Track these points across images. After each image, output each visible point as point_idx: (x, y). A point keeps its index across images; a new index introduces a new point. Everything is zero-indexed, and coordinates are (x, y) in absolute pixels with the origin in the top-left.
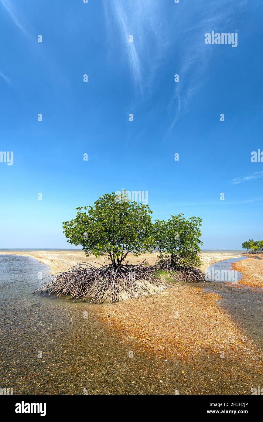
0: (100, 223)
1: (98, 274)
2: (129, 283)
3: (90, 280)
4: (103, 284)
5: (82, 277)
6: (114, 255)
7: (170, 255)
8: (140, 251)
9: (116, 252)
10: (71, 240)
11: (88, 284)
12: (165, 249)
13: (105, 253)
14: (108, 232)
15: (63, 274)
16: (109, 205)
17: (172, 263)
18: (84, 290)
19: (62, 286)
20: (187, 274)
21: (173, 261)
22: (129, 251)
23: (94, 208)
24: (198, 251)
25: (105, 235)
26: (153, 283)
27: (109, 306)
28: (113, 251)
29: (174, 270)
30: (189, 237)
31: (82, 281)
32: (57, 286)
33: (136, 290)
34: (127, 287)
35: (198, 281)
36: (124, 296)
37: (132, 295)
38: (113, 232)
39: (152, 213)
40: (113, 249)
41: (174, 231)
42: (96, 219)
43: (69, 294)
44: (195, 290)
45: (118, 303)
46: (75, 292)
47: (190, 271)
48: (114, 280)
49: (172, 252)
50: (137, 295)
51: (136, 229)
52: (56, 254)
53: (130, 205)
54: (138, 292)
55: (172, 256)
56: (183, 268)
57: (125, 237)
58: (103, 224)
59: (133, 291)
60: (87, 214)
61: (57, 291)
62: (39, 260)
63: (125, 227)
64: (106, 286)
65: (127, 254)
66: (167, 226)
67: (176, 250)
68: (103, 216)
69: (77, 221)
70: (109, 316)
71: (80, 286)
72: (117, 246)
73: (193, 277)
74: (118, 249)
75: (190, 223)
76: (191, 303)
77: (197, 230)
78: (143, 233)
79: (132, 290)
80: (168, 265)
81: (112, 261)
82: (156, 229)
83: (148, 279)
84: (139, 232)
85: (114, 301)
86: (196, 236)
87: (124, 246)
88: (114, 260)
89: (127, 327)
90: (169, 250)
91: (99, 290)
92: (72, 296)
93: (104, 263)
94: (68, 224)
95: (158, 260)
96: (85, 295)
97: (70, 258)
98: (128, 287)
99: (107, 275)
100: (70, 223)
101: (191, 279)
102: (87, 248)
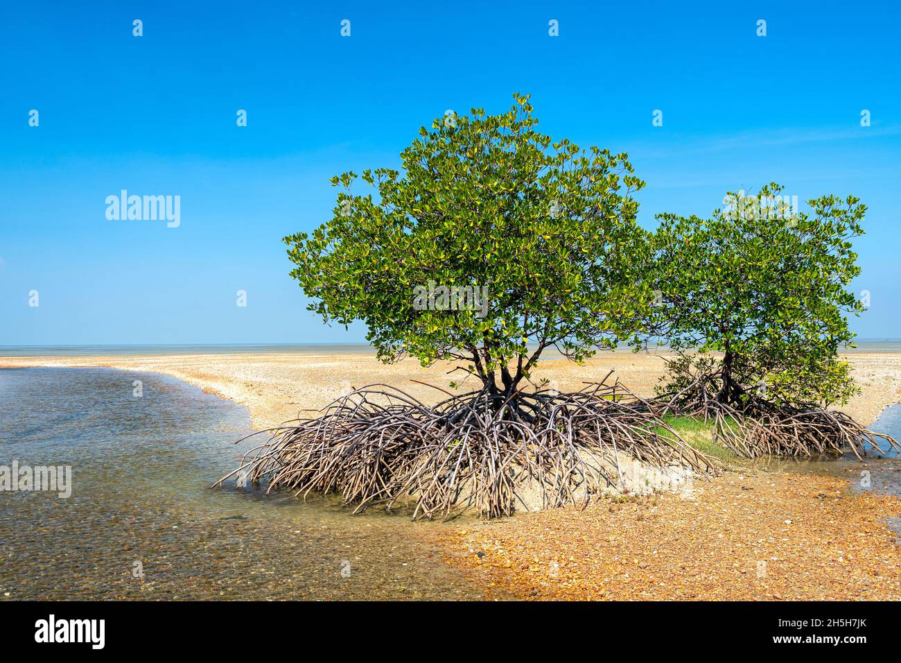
0: (427, 234)
1: (432, 425)
2: (549, 456)
3: (406, 446)
4: (455, 459)
5: (374, 437)
6: (488, 360)
7: (720, 357)
8: (590, 342)
9: (497, 345)
10: (322, 304)
11: (398, 459)
12: (696, 334)
13: (454, 350)
14: (460, 271)
15: (305, 427)
16: (462, 159)
17: (727, 387)
18: (387, 476)
19: (307, 465)
20: (787, 430)
21: (729, 381)
22: (548, 340)
23: (403, 175)
24: (841, 339)
25: (452, 280)
26: (644, 458)
27: (479, 525)
28: (486, 341)
29: (734, 414)
30: (803, 279)
31: (375, 447)
32: (288, 464)
33: (577, 478)
34: (541, 469)
35: (833, 456)
36: (531, 496)
37: (563, 493)
38: (483, 270)
39: (639, 186)
40: (486, 333)
41: (736, 257)
42: (414, 220)
43: (335, 490)
44: (812, 484)
45: (513, 519)
46: (355, 485)
47: (802, 419)
48: (494, 444)
49: (727, 345)
50: (579, 494)
51: (576, 256)
52: (257, 365)
53: (549, 159)
54: (584, 486)
55: (728, 359)
56: (771, 408)
57: (529, 286)
58: (441, 237)
59: (565, 482)
60: (377, 201)
61: (293, 483)
62: (203, 384)
63: (529, 247)
64: (464, 465)
65: (538, 353)
66: (706, 238)
67: (743, 338)
68: (440, 207)
69: (339, 227)
70: (480, 555)
71: (372, 465)
72: (500, 321)
73: (812, 442)
74: (505, 333)
75: (812, 225)
76: (788, 522)
77: (843, 253)
78: (604, 272)
79: (560, 478)
80: (710, 396)
81: (483, 377)
82: (659, 254)
83: (623, 446)
84: (587, 267)
85: (498, 512)
86: (835, 278)
87: (529, 322)
88: (492, 375)
89: (544, 584)
90: (715, 336)
91: (439, 479)
92: (347, 495)
93: (453, 385)
94: (304, 242)
95: (668, 377)
96: (392, 493)
97: (317, 377)
98: (548, 470)
99: (466, 429)
100: (311, 238)
101: (802, 446)
102: (386, 333)
